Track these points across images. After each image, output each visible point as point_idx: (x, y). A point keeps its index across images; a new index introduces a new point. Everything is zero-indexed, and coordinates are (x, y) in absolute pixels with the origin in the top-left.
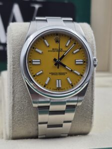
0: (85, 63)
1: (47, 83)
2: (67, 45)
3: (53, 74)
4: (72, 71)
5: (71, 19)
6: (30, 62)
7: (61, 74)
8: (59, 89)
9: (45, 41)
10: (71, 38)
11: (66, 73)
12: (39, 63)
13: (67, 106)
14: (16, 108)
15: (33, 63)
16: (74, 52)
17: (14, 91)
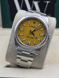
0: (44, 36)
1: (23, 40)
3: (28, 37)
6: (19, 29)
7: (31, 38)
8: (28, 44)
9: (29, 21)
10: (41, 23)
11: (34, 38)
12: (23, 30)
13: (30, 53)
15: (20, 30)
16: (41, 30)
17: (11, 40)
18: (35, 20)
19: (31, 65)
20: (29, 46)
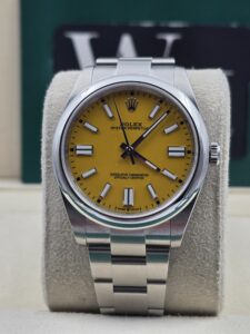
0: (190, 155)
1: (102, 195)
2: (152, 116)
3: (117, 176)
4: (158, 170)
5: (172, 61)
6: (72, 150)
7: (135, 176)
8: (128, 208)
9: (106, 107)
10: (161, 102)
11: (147, 175)
12: (90, 152)
13: (148, 246)
14: (52, 245)
15: (78, 152)
16: (167, 131)
18: (132, 94)
19: (166, 302)
20: (133, 214)
